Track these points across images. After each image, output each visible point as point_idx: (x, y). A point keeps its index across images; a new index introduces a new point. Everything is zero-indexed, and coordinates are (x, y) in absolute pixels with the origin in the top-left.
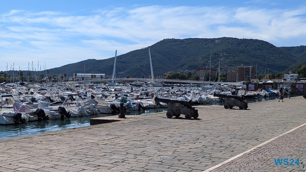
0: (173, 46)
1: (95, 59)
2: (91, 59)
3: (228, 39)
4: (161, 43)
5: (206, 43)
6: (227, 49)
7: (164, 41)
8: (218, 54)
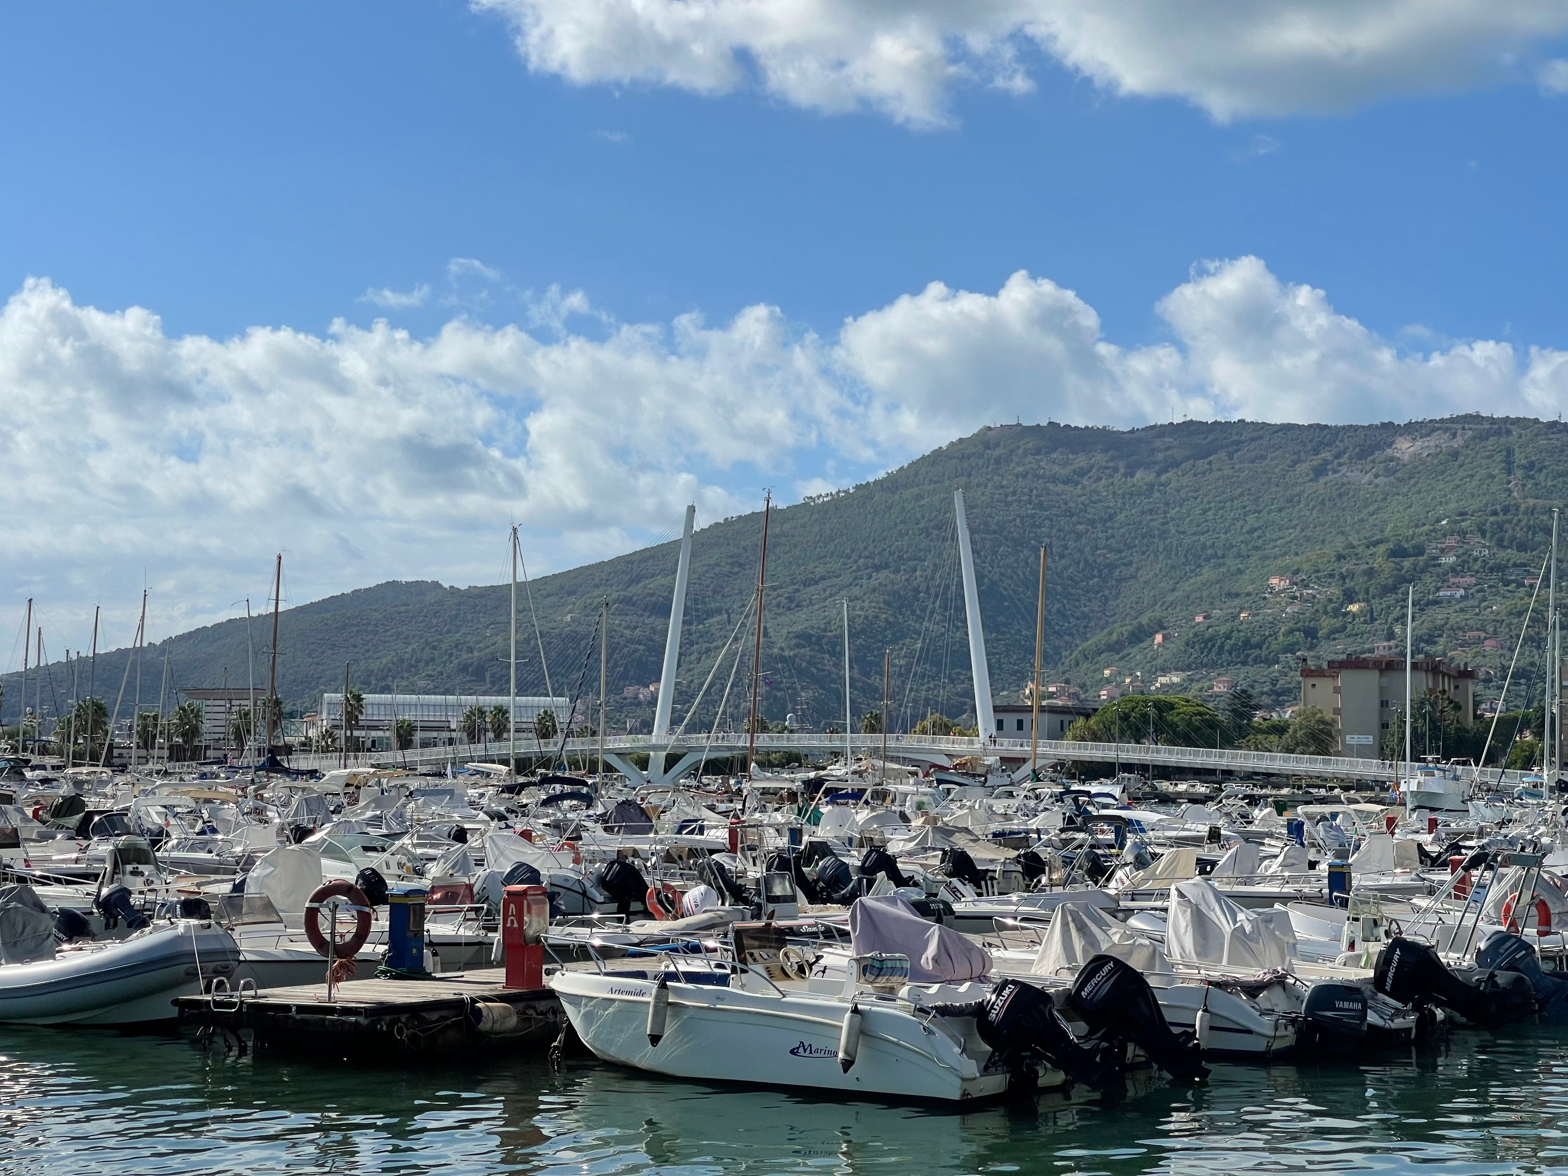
0: (1054, 479)
1: (436, 585)
2: (404, 579)
3: (1498, 433)
4: (962, 458)
5: (1317, 461)
6: (1495, 513)
7: (987, 446)
8: (1419, 551)
